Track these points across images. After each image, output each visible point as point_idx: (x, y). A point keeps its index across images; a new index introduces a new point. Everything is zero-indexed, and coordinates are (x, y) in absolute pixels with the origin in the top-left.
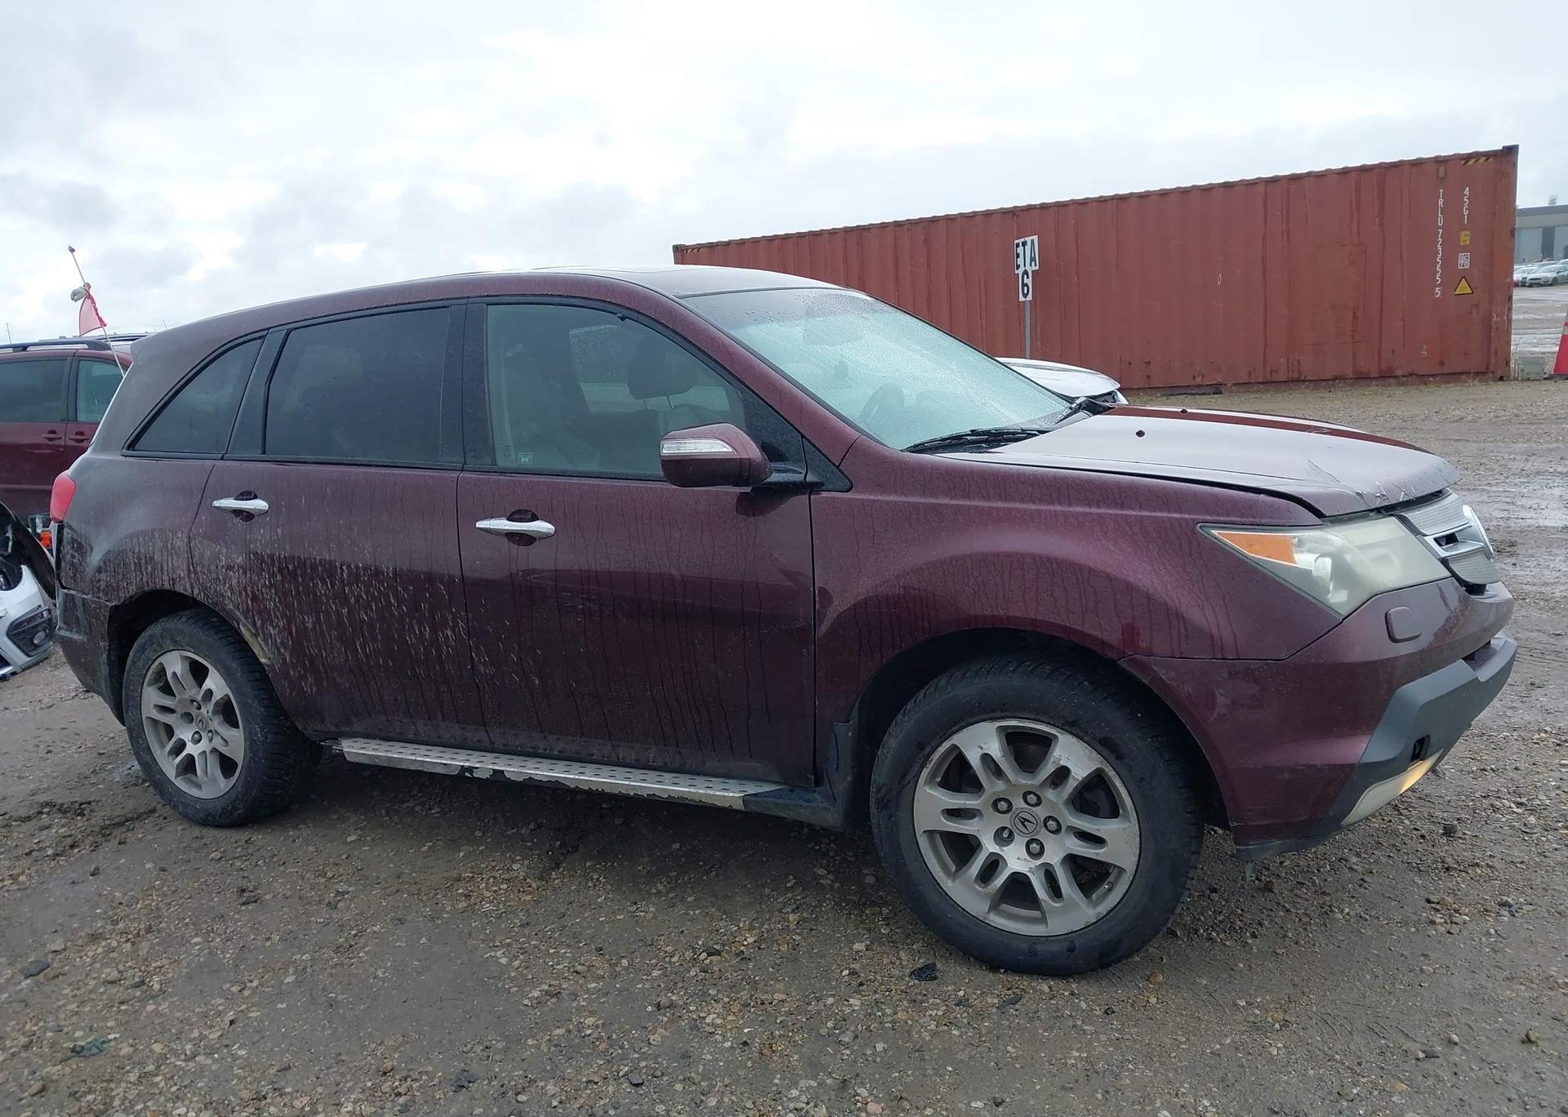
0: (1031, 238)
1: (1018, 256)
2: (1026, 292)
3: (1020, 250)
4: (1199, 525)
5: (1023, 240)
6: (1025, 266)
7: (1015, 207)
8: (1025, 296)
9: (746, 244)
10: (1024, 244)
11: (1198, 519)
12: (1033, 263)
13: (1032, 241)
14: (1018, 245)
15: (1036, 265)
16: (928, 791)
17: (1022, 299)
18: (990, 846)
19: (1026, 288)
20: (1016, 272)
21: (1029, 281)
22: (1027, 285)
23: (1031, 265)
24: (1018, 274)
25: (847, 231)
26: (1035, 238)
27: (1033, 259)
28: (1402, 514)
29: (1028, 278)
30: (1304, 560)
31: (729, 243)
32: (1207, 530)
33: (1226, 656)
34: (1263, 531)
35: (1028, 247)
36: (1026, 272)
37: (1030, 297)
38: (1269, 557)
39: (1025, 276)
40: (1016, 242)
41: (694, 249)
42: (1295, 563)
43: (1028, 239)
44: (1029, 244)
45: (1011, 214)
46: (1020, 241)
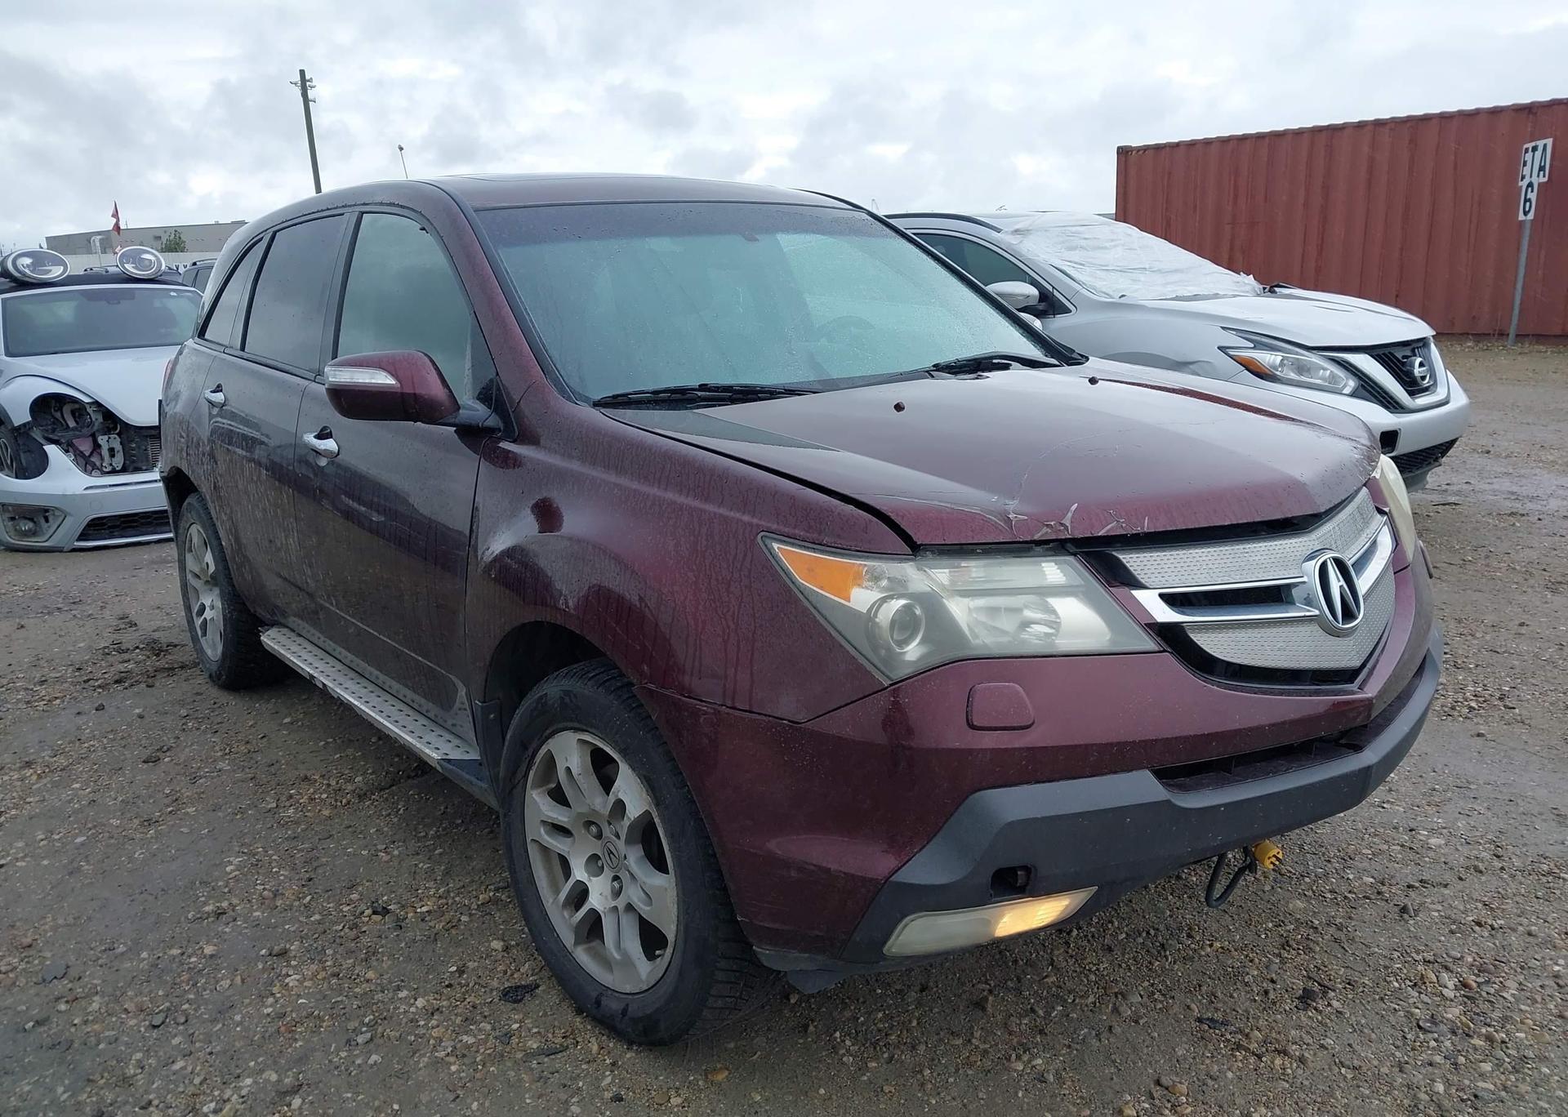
0: (1544, 141)
1: (1525, 164)
2: (1527, 209)
3: (1529, 157)
4: (762, 533)
5: (1533, 144)
6: (1531, 177)
7: (1532, 103)
8: (1525, 213)
9: (1197, 146)
10: (1535, 149)
11: (763, 526)
12: (1542, 173)
13: (1545, 146)
14: (1527, 151)
15: (1544, 176)
16: (534, 796)
17: (1521, 217)
18: (579, 873)
19: (1528, 204)
20: (1520, 184)
21: (1533, 196)
22: (1530, 200)
23: (1538, 176)
24: (1521, 187)
25: (1317, 131)
26: (1549, 142)
27: (1542, 168)
28: (1114, 553)
29: (1532, 191)
30: (862, 598)
31: (1178, 145)
32: (768, 541)
33: (738, 705)
34: (822, 552)
35: (1538, 154)
36: (1530, 185)
37: (1531, 216)
38: (822, 588)
39: (1530, 189)
40: (1526, 146)
41: (1138, 151)
42: (849, 601)
43: (1540, 144)
44: (1540, 149)
45: (1527, 111)
46: (1530, 145)
